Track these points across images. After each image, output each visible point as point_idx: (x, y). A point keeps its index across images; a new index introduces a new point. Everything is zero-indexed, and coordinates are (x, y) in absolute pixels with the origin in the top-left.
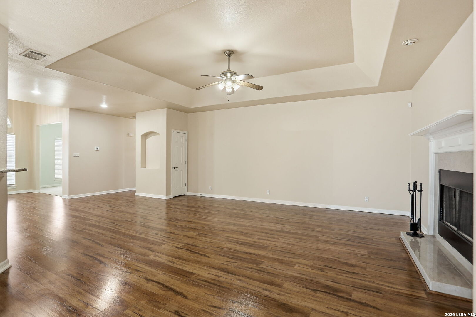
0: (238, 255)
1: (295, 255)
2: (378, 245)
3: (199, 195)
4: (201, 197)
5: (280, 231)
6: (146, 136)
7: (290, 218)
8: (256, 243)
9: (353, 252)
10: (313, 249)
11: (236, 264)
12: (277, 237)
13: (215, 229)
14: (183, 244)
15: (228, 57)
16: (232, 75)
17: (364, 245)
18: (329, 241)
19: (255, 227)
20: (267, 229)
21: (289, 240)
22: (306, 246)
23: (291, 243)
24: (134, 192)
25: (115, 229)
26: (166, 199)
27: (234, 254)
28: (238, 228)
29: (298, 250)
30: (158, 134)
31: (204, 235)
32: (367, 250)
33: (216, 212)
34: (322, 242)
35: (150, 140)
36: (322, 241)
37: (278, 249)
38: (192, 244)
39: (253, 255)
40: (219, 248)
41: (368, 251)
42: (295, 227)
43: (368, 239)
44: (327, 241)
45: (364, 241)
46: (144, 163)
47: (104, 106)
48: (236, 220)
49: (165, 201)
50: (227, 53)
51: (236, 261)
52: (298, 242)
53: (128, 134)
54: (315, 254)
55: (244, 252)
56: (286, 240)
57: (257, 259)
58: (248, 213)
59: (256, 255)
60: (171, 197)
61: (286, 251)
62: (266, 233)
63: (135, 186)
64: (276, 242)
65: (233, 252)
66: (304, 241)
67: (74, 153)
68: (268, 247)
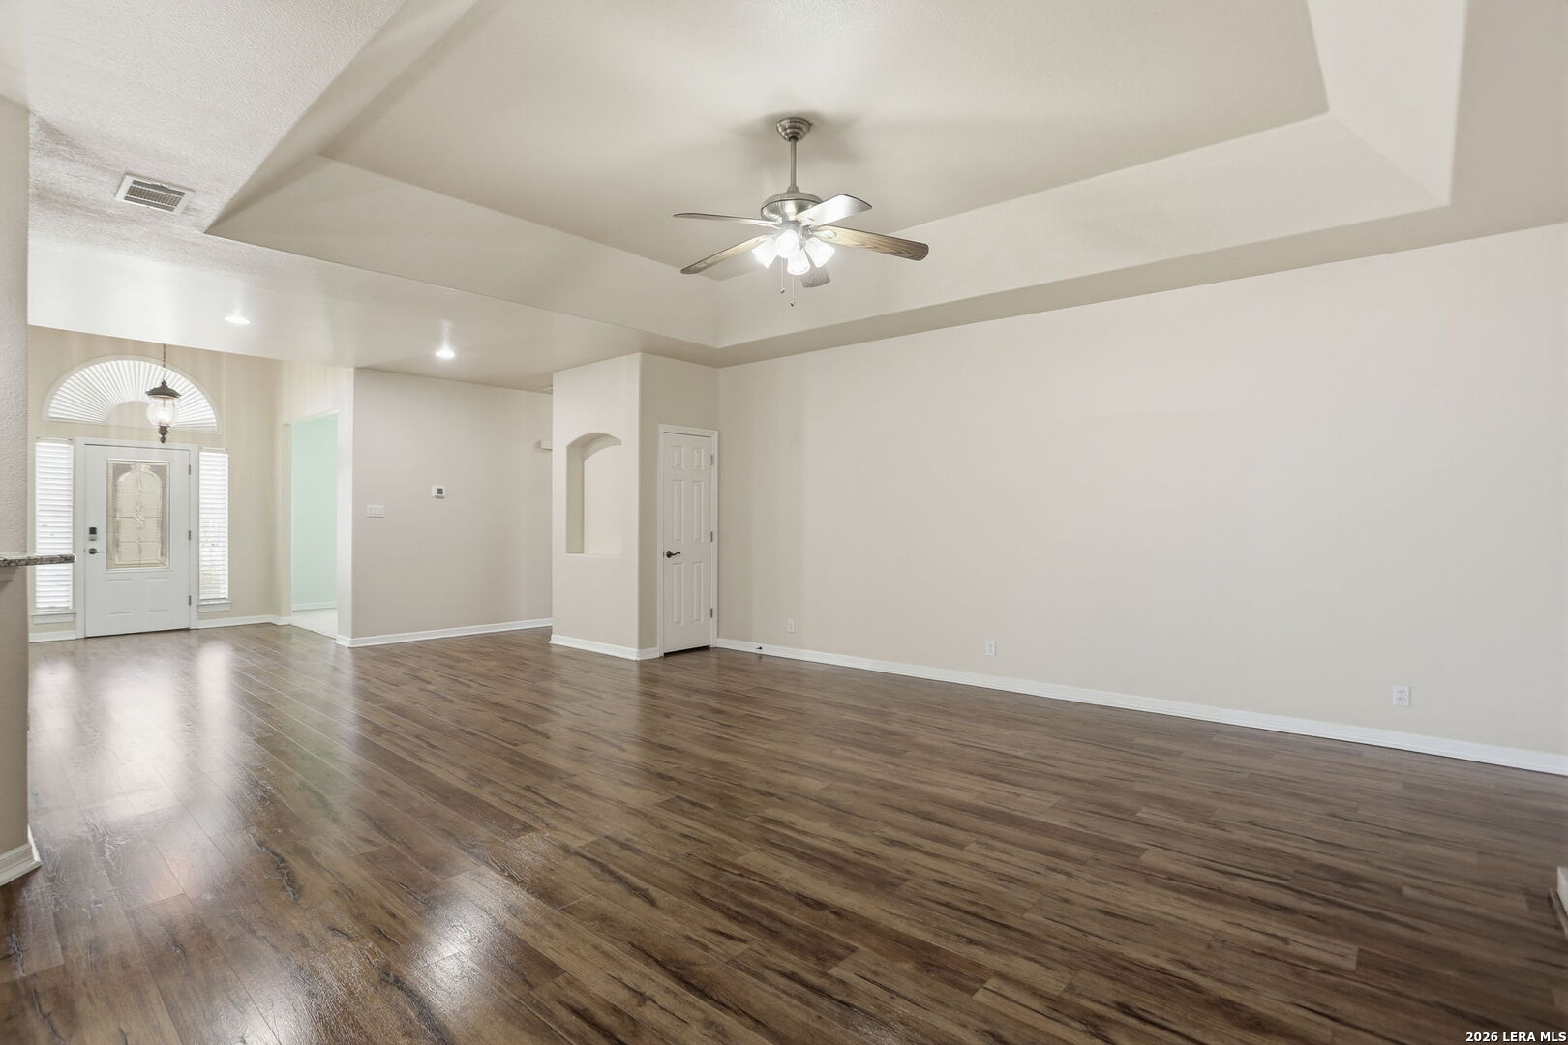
0: (768, 905)
1: (1006, 931)
2: (1422, 924)
3: (751, 647)
4: (761, 656)
5: (983, 813)
6: (583, 447)
7: (1047, 757)
8: (865, 860)
9: (1281, 946)
10: (1093, 913)
11: (738, 949)
12: (960, 836)
13: (741, 785)
14: (592, 838)
15: (788, 144)
16: (801, 209)
17: (1344, 914)
18: (1182, 878)
19: (896, 788)
20: (936, 800)
21: (1004, 857)
22: (1066, 895)
23: (1006, 870)
24: (547, 632)
25: (412, 760)
26: (639, 659)
27: (756, 901)
28: (827, 789)
29: (1026, 910)
30: (617, 442)
31: (686, 807)
32: (1355, 948)
33: (778, 717)
34: (1148, 881)
35: (597, 462)
36: (1148, 876)
37: (945, 894)
38: (627, 840)
39: (826, 912)
40: (715, 866)
41: (1361, 951)
42: (1055, 799)
43: (1374, 887)
44: (1172, 877)
45: (1354, 892)
46: (576, 541)
47: (446, 353)
48: (838, 752)
49: (635, 668)
50: (785, 129)
51: (746, 934)
52: (1042, 871)
53: (538, 445)
54: (1096, 939)
55: (801, 897)
56: (996, 855)
57: (835, 935)
58: (895, 727)
59: (839, 913)
60: (656, 653)
61: (972, 909)
62: (928, 817)
63: (549, 614)
64: (947, 859)
65: (753, 891)
66: (1070, 867)
67: (369, 506)
68: (906, 880)
